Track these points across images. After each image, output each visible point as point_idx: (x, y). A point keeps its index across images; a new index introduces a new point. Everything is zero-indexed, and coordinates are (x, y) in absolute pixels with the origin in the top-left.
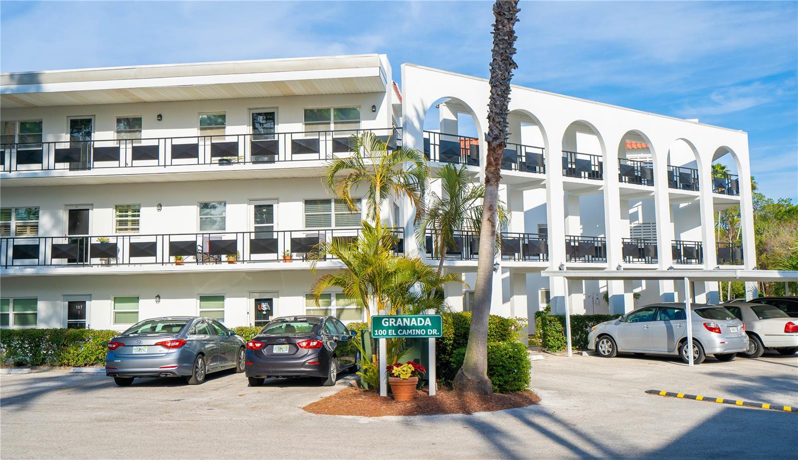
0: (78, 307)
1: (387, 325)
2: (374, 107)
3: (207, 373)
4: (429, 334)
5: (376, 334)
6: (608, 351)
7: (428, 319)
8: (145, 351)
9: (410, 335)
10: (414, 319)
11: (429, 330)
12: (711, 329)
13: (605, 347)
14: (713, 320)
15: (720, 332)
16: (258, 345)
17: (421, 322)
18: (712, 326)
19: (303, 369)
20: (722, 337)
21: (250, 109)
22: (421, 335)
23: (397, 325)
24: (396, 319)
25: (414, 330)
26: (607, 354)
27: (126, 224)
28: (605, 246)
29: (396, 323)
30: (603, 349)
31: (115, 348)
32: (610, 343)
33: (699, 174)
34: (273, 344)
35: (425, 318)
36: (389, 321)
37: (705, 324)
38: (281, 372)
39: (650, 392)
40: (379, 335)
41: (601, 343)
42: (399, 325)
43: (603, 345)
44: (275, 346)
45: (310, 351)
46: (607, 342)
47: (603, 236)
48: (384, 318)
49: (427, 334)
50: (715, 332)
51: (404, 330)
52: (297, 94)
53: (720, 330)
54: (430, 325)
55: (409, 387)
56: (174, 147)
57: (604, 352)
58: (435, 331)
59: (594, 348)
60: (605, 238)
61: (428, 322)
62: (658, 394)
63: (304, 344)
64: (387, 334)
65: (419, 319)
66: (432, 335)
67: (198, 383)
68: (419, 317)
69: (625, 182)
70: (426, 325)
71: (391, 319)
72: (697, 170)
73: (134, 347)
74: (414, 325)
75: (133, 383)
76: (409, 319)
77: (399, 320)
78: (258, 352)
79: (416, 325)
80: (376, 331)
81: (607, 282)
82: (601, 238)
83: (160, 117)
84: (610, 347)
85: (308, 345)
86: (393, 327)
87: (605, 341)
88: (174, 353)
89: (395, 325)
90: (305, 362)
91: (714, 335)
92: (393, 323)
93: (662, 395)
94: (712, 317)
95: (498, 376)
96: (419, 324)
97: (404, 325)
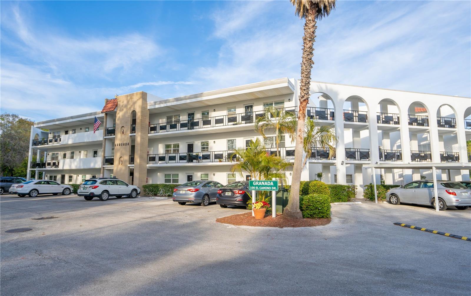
0: (190, 177)
1: (255, 185)
2: (289, 99)
3: (210, 202)
4: (272, 189)
5: (251, 188)
6: (395, 202)
7: (272, 182)
8: (184, 192)
9: (264, 189)
10: (266, 182)
11: (272, 187)
12: (450, 193)
13: (394, 200)
14: (451, 189)
15: (455, 195)
16: (220, 192)
17: (269, 184)
18: (451, 191)
19: (236, 202)
20: (457, 197)
21: (244, 105)
22: (269, 189)
23: (259, 185)
24: (259, 182)
25: (266, 187)
26: (395, 203)
27: (205, 149)
28: (401, 154)
29: (259, 184)
30: (393, 201)
31: (176, 191)
32: (396, 198)
33: (456, 120)
34: (226, 192)
35: (271, 182)
36: (256, 183)
37: (446, 191)
38: (227, 203)
39: (396, 224)
40: (252, 189)
41: (392, 198)
42: (260, 185)
43: (393, 199)
44: (226, 193)
45: (239, 195)
46: (395, 197)
47: (400, 150)
48: (254, 181)
49: (271, 189)
50: (452, 195)
51: (262, 187)
52: (260, 97)
53: (455, 194)
54: (273, 185)
55: (260, 213)
56: (216, 120)
57: (393, 202)
58: (275, 188)
59: (388, 200)
60: (401, 151)
61: (272, 184)
62: (400, 225)
63: (237, 192)
64: (255, 189)
65: (268, 182)
66: (274, 190)
67: (205, 205)
68: (268, 181)
69: (415, 125)
70: (271, 185)
71: (257, 182)
72: (455, 118)
73: (181, 191)
74: (266, 185)
75: (186, 204)
76: (264, 182)
77: (260, 182)
78: (220, 194)
79: (267, 185)
80: (251, 187)
81: (403, 170)
82: (399, 151)
83: (215, 110)
84: (396, 200)
85: (238, 192)
86: (257, 186)
87: (394, 197)
88: (194, 194)
89: (258, 185)
90: (237, 200)
91: (451, 196)
92: (258, 184)
93: (402, 226)
94: (451, 187)
95: (310, 210)
96: (268, 185)
97: (262, 185)
